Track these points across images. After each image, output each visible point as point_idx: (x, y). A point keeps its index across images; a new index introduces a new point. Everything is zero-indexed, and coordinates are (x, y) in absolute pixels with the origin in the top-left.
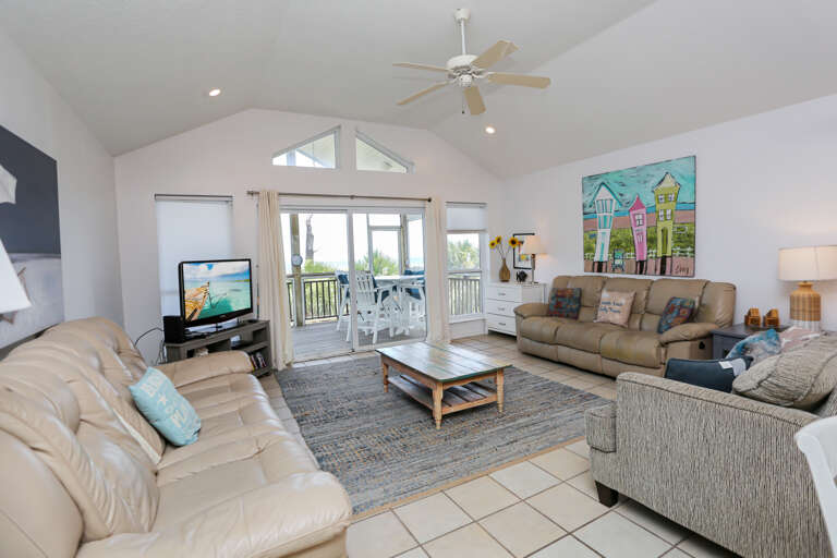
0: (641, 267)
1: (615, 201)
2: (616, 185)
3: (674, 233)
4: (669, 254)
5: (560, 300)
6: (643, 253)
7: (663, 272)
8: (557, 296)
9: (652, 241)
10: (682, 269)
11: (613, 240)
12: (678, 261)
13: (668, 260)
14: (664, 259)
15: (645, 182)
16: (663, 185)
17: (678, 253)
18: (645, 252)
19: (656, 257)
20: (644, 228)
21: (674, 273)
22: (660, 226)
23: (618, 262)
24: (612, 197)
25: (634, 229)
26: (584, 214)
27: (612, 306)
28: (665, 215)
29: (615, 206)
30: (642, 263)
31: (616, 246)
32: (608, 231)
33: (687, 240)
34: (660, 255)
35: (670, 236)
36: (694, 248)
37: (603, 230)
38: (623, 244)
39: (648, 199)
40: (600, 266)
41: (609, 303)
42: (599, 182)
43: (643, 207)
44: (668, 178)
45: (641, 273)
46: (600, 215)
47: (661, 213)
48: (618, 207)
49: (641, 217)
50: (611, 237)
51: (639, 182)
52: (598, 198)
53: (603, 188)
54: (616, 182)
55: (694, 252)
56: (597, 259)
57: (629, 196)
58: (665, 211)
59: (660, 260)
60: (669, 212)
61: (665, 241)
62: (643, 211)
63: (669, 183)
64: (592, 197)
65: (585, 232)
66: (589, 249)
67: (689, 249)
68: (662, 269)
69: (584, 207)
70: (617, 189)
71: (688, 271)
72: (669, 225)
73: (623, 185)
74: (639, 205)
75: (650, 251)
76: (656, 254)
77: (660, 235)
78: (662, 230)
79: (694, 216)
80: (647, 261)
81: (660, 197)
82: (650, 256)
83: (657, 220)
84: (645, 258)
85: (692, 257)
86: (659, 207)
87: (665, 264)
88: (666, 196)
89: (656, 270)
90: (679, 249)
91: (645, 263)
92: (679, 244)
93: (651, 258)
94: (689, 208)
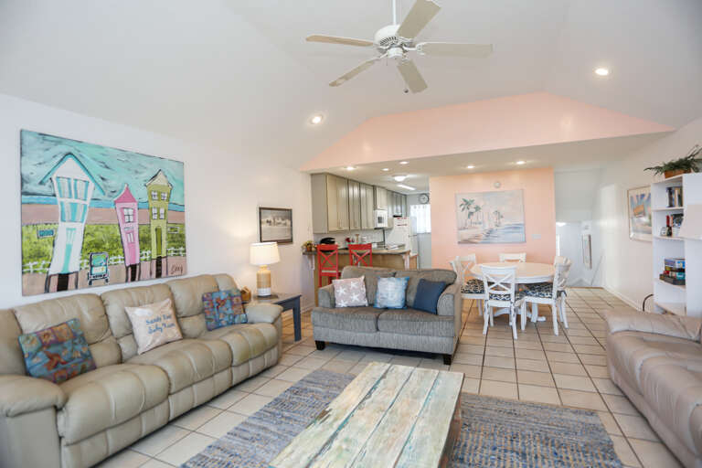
0: (134, 272)
1: (92, 185)
2: (95, 163)
3: (168, 234)
4: (164, 254)
5: (52, 350)
6: (133, 254)
7: (159, 275)
8: (44, 345)
9: (145, 241)
10: (177, 269)
11: (89, 239)
12: (172, 261)
13: (163, 261)
14: (159, 260)
15: (137, 172)
16: (156, 181)
17: (172, 253)
18: (138, 254)
19: (151, 259)
20: (135, 226)
21: (170, 274)
22: (154, 225)
23: (96, 271)
24: (88, 179)
25: (122, 226)
26: (24, 193)
27: (163, 321)
28: (158, 214)
29: (92, 191)
30: (134, 267)
31: (93, 248)
32: (80, 227)
33: (178, 240)
34: (154, 256)
35: (164, 236)
36: (184, 247)
37: (68, 225)
38: (107, 245)
39: (140, 193)
40: (63, 282)
42: (64, 149)
43: (134, 201)
44: (161, 176)
45: (133, 279)
46: (64, 201)
47: (155, 211)
48: (98, 194)
49: (131, 212)
50: (86, 234)
51: (129, 170)
52: (58, 173)
53: (70, 160)
54: (94, 159)
55: (185, 251)
56: (56, 269)
57: (114, 183)
58: (158, 209)
59: (155, 262)
60: (162, 211)
61: (159, 241)
62: (135, 205)
63: (160, 181)
64: (44, 170)
65: (25, 224)
66: (33, 256)
67: (182, 249)
68: (157, 270)
69: (23, 181)
70: (97, 169)
71: (181, 269)
72: (163, 225)
73: (107, 167)
74: (128, 197)
75: (144, 252)
76: (150, 255)
77: (153, 235)
78: (156, 230)
79: (183, 217)
80: (140, 264)
81: (153, 193)
82: (144, 258)
83: (151, 218)
84: (137, 262)
85: (185, 256)
86: (151, 204)
87: (161, 265)
88: (159, 194)
89: (151, 273)
90: (173, 249)
91: (138, 267)
92: (173, 244)
93: (145, 260)
94: (180, 209)
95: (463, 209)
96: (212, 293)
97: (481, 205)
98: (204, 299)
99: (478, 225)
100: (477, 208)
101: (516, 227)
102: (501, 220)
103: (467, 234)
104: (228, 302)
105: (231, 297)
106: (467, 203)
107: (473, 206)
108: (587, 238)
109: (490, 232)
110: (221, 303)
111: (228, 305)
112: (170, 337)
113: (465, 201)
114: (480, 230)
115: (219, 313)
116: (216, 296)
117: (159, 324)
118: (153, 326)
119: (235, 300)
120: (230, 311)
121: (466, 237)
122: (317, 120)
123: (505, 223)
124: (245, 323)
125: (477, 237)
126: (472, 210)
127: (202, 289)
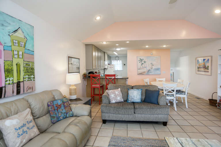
3: (24, 67)
4: (22, 80)
7: (18, 92)
9: (8, 71)
10: (30, 88)
12: (27, 84)
13: (22, 84)
14: (18, 84)
16: (16, 34)
17: (27, 79)
18: (3, 80)
19: (13, 83)
20: (2, 61)
21: (25, 91)
22: (15, 61)
27: (27, 126)
28: (18, 55)
33: (30, 71)
34: (15, 81)
35: (22, 69)
36: (34, 75)
41: (24, 125)
43: (2, 45)
44: (20, 31)
45: (1, 98)
47: (16, 53)
55: (34, 78)
58: (18, 52)
59: (16, 85)
60: (21, 53)
61: (19, 72)
63: (19, 34)
67: (32, 76)
68: (17, 90)
71: (32, 88)
72: (21, 62)
75: (8, 79)
76: (13, 80)
77: (15, 68)
78: (17, 64)
79: (33, 58)
80: (5, 87)
81: (14, 41)
82: (8, 82)
83: (13, 56)
84: (3, 85)
85: (34, 80)
86: (13, 48)
87: (20, 87)
88: (19, 43)
89: (13, 92)
90: (27, 76)
91: (4, 89)
92: (27, 73)
93: (9, 84)
94: (31, 53)
95: (140, 62)
96: (53, 101)
97: (146, 61)
98: (48, 106)
99: (145, 68)
100: (145, 62)
101: (158, 69)
102: (153, 66)
103: (141, 71)
104: (62, 105)
105: (64, 103)
106: (141, 60)
107: (143, 61)
108: (172, 73)
109: (149, 70)
110: (59, 107)
111: (63, 108)
112: (32, 135)
113: (140, 59)
114: (145, 70)
115: (58, 113)
116: (55, 103)
117: (25, 129)
118: (20, 132)
119: (65, 104)
120: (64, 111)
121: (140, 72)
122: (98, 18)
123: (154, 67)
124: (72, 116)
125: (144, 72)
126: (143, 62)
127: (47, 99)
